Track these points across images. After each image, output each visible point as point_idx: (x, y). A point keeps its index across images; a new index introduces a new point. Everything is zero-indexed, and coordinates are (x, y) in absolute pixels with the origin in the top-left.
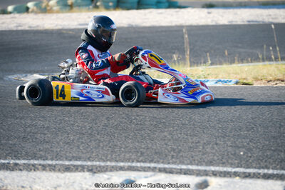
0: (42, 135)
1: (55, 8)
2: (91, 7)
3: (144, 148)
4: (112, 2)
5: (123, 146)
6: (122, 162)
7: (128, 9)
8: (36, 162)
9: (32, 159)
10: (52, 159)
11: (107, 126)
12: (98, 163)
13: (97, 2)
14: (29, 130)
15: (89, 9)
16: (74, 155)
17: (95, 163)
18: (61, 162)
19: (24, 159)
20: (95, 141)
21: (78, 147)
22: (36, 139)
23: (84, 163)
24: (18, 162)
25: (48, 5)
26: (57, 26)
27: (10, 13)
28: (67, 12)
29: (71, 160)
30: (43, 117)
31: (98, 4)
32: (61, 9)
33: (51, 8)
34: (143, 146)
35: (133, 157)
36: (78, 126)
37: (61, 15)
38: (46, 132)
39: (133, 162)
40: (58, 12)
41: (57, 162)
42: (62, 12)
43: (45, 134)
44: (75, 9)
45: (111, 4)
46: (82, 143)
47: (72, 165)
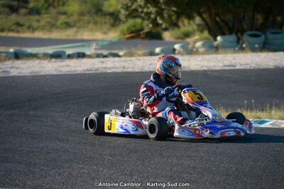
0: (188, 175)
1: (201, 50)
2: (237, 48)
4: (258, 43)
7: (275, 51)
11: (254, 168)
13: (242, 44)
14: (175, 169)
15: (235, 52)
20: (242, 183)
22: (183, 178)
25: (194, 47)
26: (202, 67)
27: (158, 54)
28: (212, 54)
30: (189, 157)
31: (244, 46)
32: (206, 50)
33: (197, 50)
36: (224, 167)
37: (207, 57)
38: (192, 172)
40: (203, 53)
42: (208, 54)
44: (220, 50)
45: (256, 46)
46: (229, 184)
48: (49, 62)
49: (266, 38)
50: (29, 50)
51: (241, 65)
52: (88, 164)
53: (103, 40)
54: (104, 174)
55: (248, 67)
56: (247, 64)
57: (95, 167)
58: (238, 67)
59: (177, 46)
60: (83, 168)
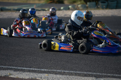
0: (75, 61)
1: (80, 8)
2: (96, 8)
3: (119, 68)
5: (110, 67)
6: (109, 74)
7: (112, 9)
8: (72, 72)
9: (71, 70)
10: (79, 71)
12: (98, 74)
14: (69, 58)
15: (95, 9)
16: (88, 70)
17: (97, 74)
18: (83, 72)
19: (67, 70)
20: (97, 64)
21: (90, 66)
22: (72, 62)
23: (93, 73)
24: (65, 71)
25: (78, 7)
27: (62, 10)
29: (87, 72)
31: (99, 6)
32: (83, 8)
34: (119, 67)
35: (114, 72)
36: (90, 58)
39: (114, 74)
40: (82, 10)
41: (81, 72)
43: (76, 60)
45: (104, 7)
47: (87, 74)
48: (16, 12)
49: (108, 3)
50: (7, 8)
51: (97, 15)
52: (32, 56)
53: (39, 4)
54: (39, 60)
55: (100, 16)
56: (100, 14)
57: (35, 57)
58: (96, 16)
59: (70, 7)
60: (30, 57)
